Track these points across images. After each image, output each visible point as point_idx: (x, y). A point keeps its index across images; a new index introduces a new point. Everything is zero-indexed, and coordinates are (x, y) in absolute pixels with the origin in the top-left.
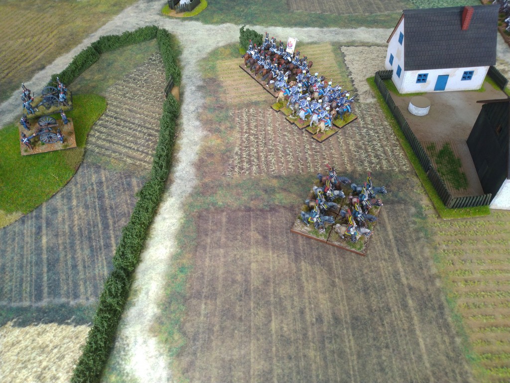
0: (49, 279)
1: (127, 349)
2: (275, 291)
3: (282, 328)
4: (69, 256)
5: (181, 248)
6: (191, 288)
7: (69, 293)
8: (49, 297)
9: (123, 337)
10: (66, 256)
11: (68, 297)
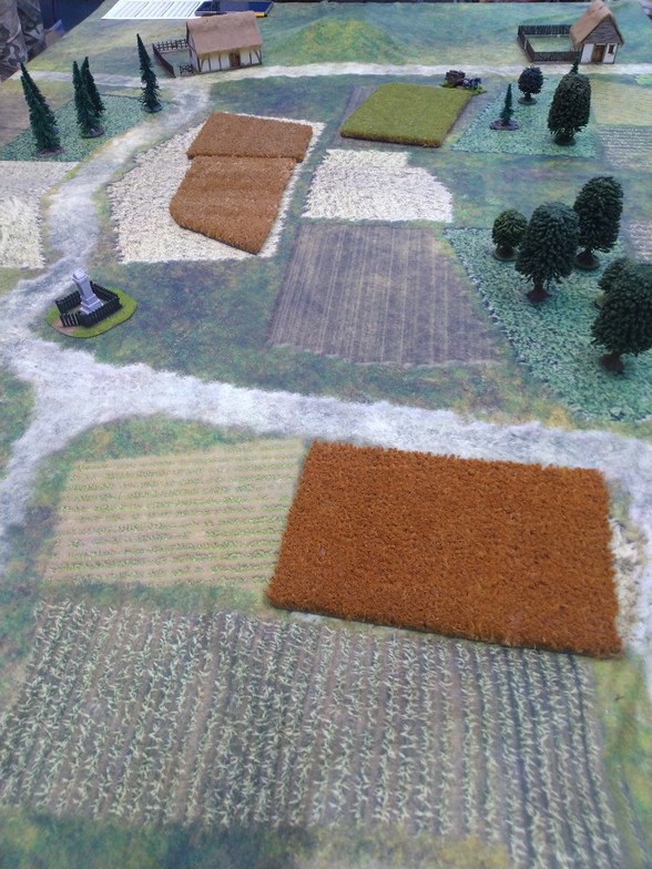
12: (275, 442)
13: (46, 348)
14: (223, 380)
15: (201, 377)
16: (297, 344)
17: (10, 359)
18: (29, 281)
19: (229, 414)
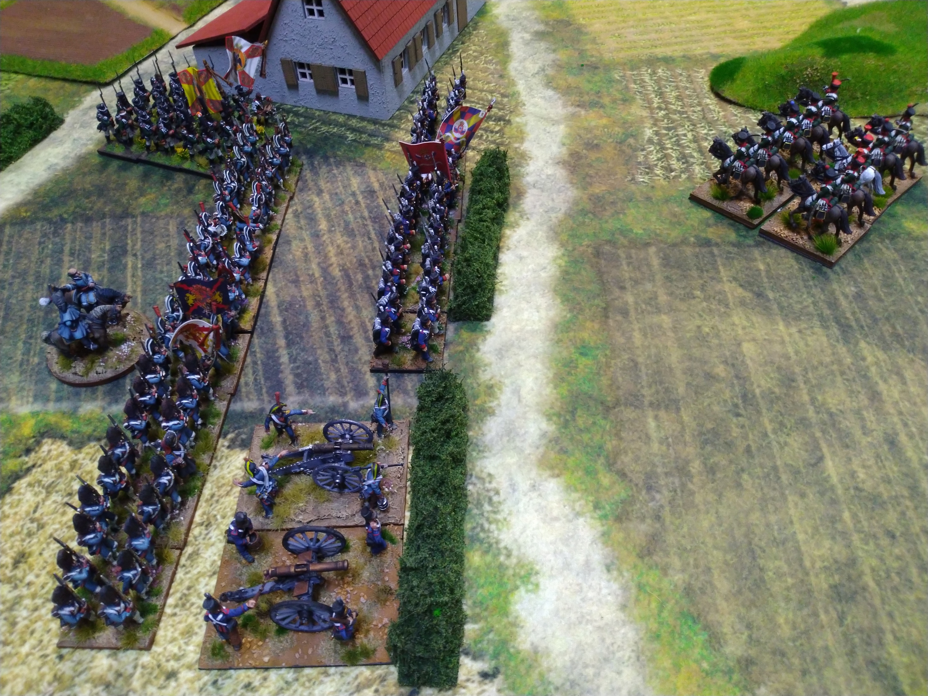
0: (293, 359)
1: (495, 499)
2: (813, 400)
3: (853, 475)
4: (331, 320)
5: (571, 311)
6: (613, 385)
7: (343, 387)
8: (299, 393)
9: (484, 475)
10: (323, 318)
11: (343, 394)
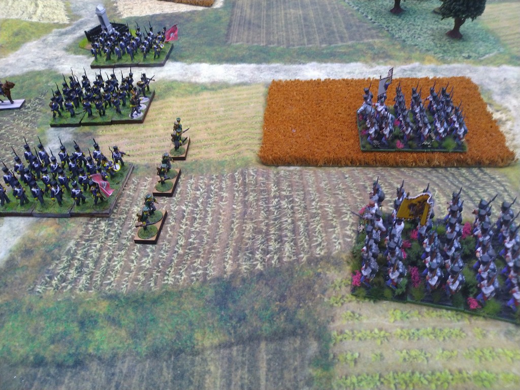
12: (244, 87)
13: (77, 58)
14: (201, 62)
15: (185, 62)
16: (248, 42)
17: (54, 65)
18: (60, 30)
19: (209, 77)
